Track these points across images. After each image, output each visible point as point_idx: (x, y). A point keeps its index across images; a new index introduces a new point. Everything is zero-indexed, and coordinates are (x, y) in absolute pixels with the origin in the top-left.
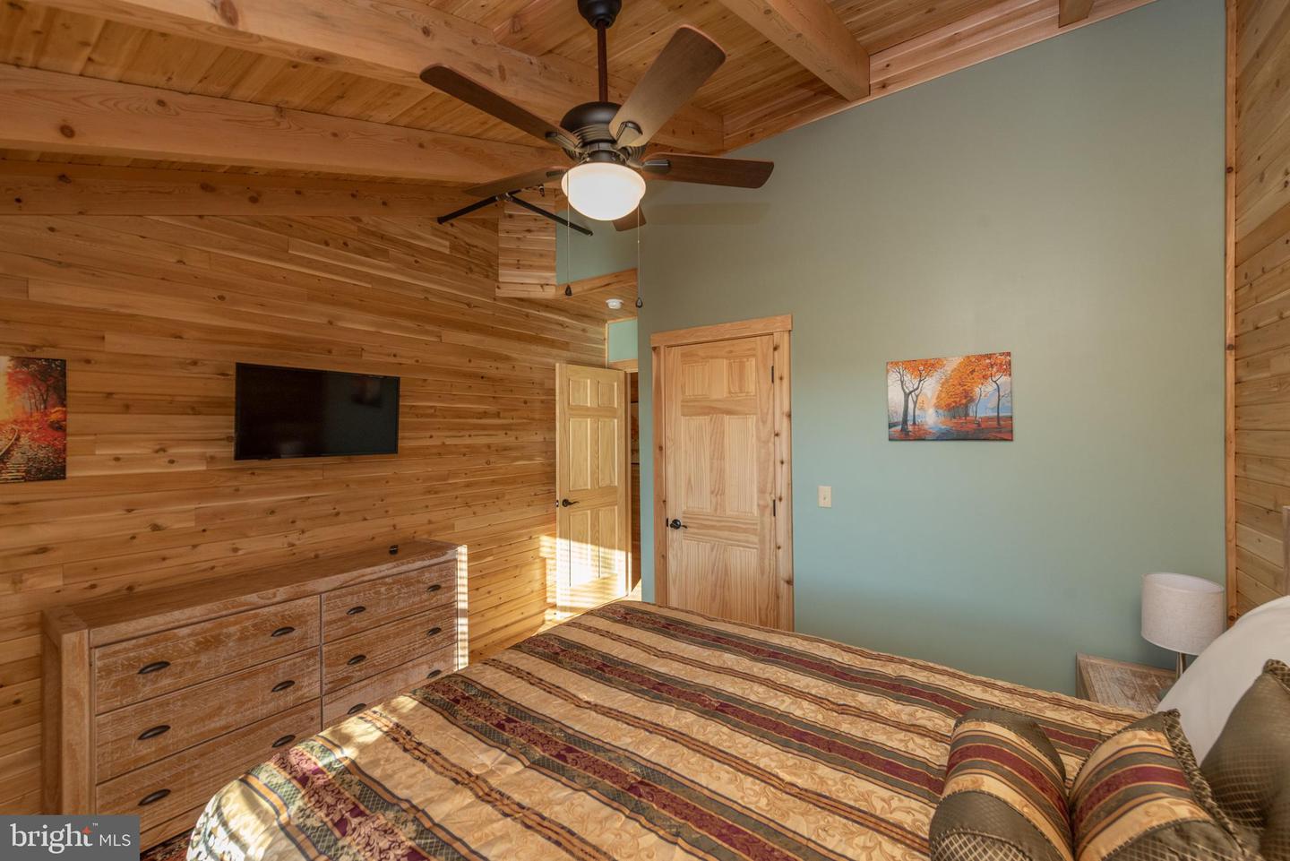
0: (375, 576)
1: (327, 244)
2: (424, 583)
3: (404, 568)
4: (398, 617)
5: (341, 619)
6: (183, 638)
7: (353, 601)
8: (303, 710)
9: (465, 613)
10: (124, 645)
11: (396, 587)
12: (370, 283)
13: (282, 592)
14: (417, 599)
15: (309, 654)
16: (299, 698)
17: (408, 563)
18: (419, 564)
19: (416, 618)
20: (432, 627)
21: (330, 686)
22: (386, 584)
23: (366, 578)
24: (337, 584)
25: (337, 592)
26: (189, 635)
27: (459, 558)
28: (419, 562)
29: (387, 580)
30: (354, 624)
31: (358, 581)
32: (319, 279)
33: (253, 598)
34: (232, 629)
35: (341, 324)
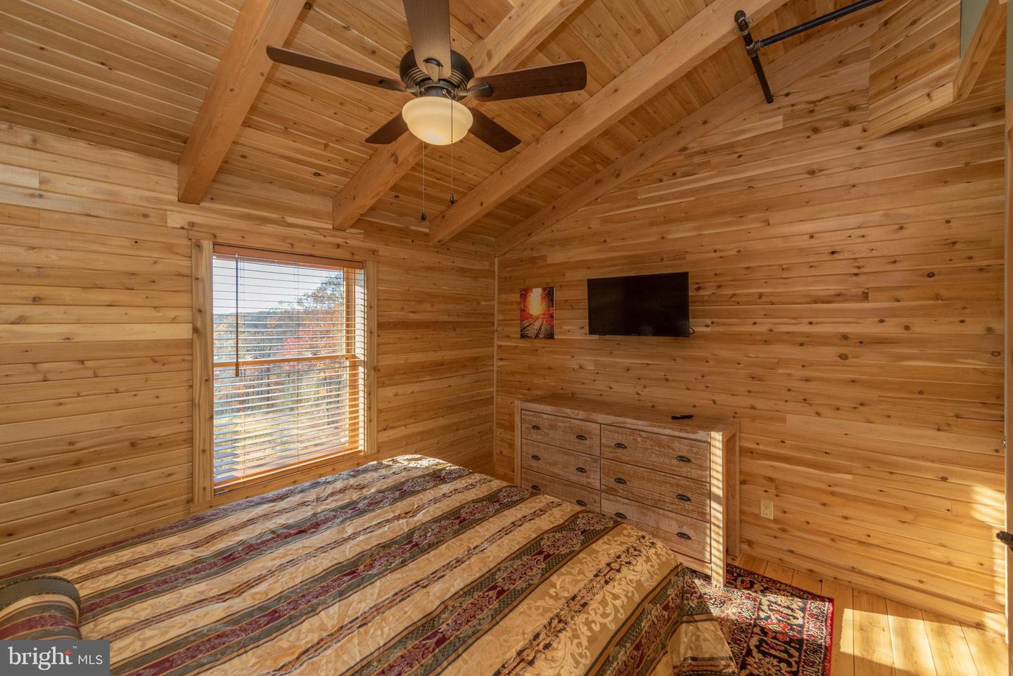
0: (633, 427)
1: (661, 181)
2: (673, 450)
3: (656, 430)
4: (650, 467)
5: (611, 447)
6: (544, 419)
7: (620, 439)
8: (590, 492)
9: (717, 499)
10: (528, 412)
11: (649, 443)
12: (693, 196)
13: (581, 414)
14: (667, 461)
15: (594, 459)
16: (588, 483)
17: (659, 427)
18: (668, 432)
19: (666, 476)
20: (681, 492)
21: (605, 488)
22: (641, 436)
23: (627, 426)
24: (609, 422)
25: (610, 428)
26: (547, 419)
27: (713, 442)
28: (670, 430)
29: (642, 433)
30: (619, 455)
31: (622, 425)
32: (656, 209)
33: (568, 411)
34: (561, 424)
35: (670, 237)
